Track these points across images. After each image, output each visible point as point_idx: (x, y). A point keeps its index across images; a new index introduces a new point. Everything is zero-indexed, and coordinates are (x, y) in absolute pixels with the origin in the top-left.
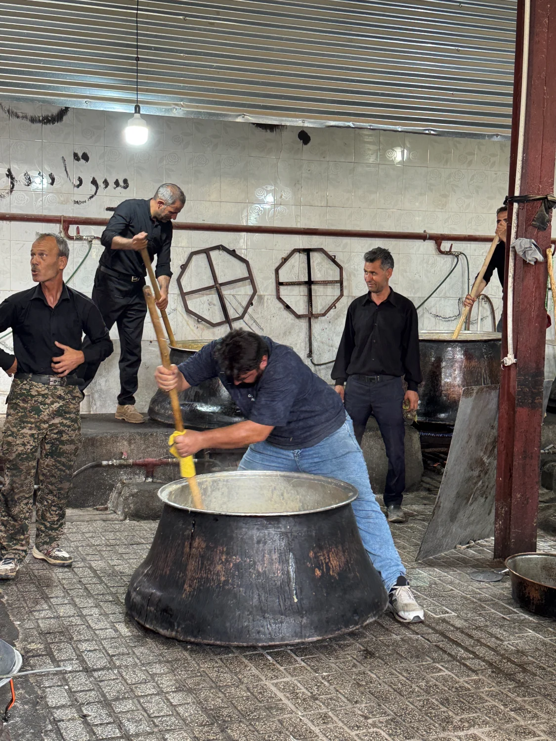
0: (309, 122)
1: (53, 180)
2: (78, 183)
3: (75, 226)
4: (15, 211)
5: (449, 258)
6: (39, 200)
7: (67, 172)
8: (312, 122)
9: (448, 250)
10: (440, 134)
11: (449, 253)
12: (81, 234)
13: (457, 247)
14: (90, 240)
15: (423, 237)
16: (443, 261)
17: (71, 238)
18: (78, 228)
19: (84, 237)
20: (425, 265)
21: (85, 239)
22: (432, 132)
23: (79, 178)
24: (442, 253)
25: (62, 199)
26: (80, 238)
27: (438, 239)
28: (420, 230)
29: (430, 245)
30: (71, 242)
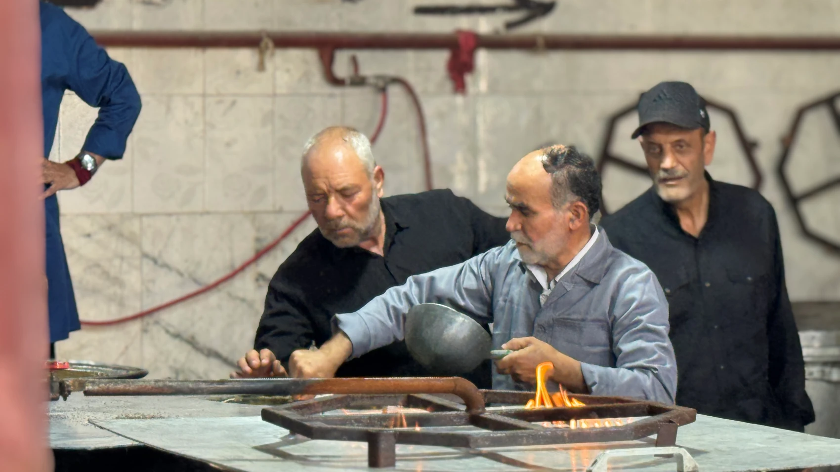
3: (349, 54)
14: (381, 83)
17: (337, 82)
18: (354, 61)
19: (371, 79)
21: (370, 85)
26: (359, 81)
30: (337, 91)
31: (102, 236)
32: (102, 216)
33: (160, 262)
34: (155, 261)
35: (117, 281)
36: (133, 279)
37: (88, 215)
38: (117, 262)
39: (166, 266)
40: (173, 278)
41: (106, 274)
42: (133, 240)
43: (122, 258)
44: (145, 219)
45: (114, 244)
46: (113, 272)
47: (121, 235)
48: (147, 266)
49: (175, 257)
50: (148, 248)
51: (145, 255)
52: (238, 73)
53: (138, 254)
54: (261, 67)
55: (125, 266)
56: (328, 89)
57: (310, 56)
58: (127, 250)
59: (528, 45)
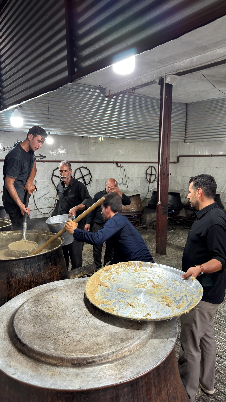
0: (94, 136)
5: (120, 168)
8: (95, 136)
9: (119, 165)
10: (126, 139)
11: (120, 166)
13: (122, 165)
15: (113, 162)
16: (118, 169)
20: (114, 170)
22: (124, 138)
24: (118, 166)
27: (117, 163)
28: (112, 161)
29: (115, 165)
59: (43, 161)
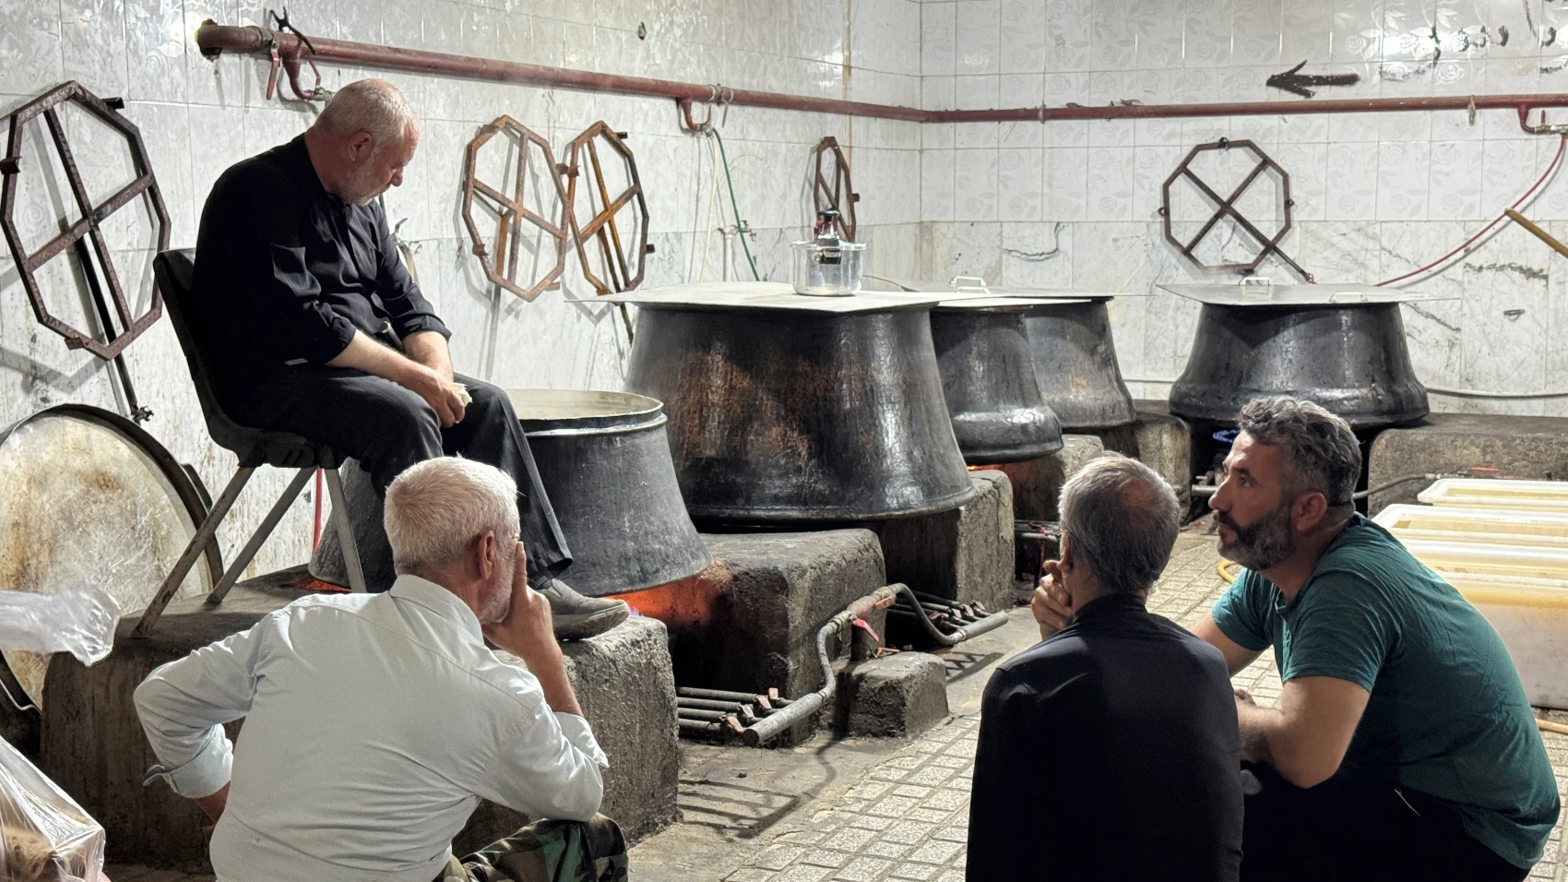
1: (1505, 37)
2: (1549, 37)
3: (1540, 110)
4: (1440, 93)
6: (1480, 72)
7: (1530, 22)
12: (1547, 124)
14: (1563, 131)
17: (1530, 131)
18: (1544, 114)
19: (1553, 128)
23: (1552, 29)
25: (1520, 67)
26: (1544, 130)
30: (1534, 136)
31: (1353, 235)
32: (1354, 222)
33: (1394, 253)
34: (1390, 253)
35: (1363, 265)
36: (1374, 263)
37: (1344, 222)
38: (1363, 252)
39: (1399, 256)
40: (1403, 263)
41: (1355, 260)
42: (1374, 238)
43: (1367, 250)
44: (1384, 225)
45: (1362, 240)
46: (1361, 259)
47: (1367, 235)
48: (1385, 256)
49: (1404, 250)
50: (1385, 244)
51: (1384, 249)
52: (1457, 125)
53: (1378, 248)
54: (1472, 122)
55: (1368, 257)
56: (1526, 136)
57: (1514, 112)
58: (1371, 245)
